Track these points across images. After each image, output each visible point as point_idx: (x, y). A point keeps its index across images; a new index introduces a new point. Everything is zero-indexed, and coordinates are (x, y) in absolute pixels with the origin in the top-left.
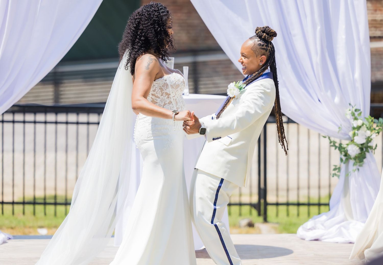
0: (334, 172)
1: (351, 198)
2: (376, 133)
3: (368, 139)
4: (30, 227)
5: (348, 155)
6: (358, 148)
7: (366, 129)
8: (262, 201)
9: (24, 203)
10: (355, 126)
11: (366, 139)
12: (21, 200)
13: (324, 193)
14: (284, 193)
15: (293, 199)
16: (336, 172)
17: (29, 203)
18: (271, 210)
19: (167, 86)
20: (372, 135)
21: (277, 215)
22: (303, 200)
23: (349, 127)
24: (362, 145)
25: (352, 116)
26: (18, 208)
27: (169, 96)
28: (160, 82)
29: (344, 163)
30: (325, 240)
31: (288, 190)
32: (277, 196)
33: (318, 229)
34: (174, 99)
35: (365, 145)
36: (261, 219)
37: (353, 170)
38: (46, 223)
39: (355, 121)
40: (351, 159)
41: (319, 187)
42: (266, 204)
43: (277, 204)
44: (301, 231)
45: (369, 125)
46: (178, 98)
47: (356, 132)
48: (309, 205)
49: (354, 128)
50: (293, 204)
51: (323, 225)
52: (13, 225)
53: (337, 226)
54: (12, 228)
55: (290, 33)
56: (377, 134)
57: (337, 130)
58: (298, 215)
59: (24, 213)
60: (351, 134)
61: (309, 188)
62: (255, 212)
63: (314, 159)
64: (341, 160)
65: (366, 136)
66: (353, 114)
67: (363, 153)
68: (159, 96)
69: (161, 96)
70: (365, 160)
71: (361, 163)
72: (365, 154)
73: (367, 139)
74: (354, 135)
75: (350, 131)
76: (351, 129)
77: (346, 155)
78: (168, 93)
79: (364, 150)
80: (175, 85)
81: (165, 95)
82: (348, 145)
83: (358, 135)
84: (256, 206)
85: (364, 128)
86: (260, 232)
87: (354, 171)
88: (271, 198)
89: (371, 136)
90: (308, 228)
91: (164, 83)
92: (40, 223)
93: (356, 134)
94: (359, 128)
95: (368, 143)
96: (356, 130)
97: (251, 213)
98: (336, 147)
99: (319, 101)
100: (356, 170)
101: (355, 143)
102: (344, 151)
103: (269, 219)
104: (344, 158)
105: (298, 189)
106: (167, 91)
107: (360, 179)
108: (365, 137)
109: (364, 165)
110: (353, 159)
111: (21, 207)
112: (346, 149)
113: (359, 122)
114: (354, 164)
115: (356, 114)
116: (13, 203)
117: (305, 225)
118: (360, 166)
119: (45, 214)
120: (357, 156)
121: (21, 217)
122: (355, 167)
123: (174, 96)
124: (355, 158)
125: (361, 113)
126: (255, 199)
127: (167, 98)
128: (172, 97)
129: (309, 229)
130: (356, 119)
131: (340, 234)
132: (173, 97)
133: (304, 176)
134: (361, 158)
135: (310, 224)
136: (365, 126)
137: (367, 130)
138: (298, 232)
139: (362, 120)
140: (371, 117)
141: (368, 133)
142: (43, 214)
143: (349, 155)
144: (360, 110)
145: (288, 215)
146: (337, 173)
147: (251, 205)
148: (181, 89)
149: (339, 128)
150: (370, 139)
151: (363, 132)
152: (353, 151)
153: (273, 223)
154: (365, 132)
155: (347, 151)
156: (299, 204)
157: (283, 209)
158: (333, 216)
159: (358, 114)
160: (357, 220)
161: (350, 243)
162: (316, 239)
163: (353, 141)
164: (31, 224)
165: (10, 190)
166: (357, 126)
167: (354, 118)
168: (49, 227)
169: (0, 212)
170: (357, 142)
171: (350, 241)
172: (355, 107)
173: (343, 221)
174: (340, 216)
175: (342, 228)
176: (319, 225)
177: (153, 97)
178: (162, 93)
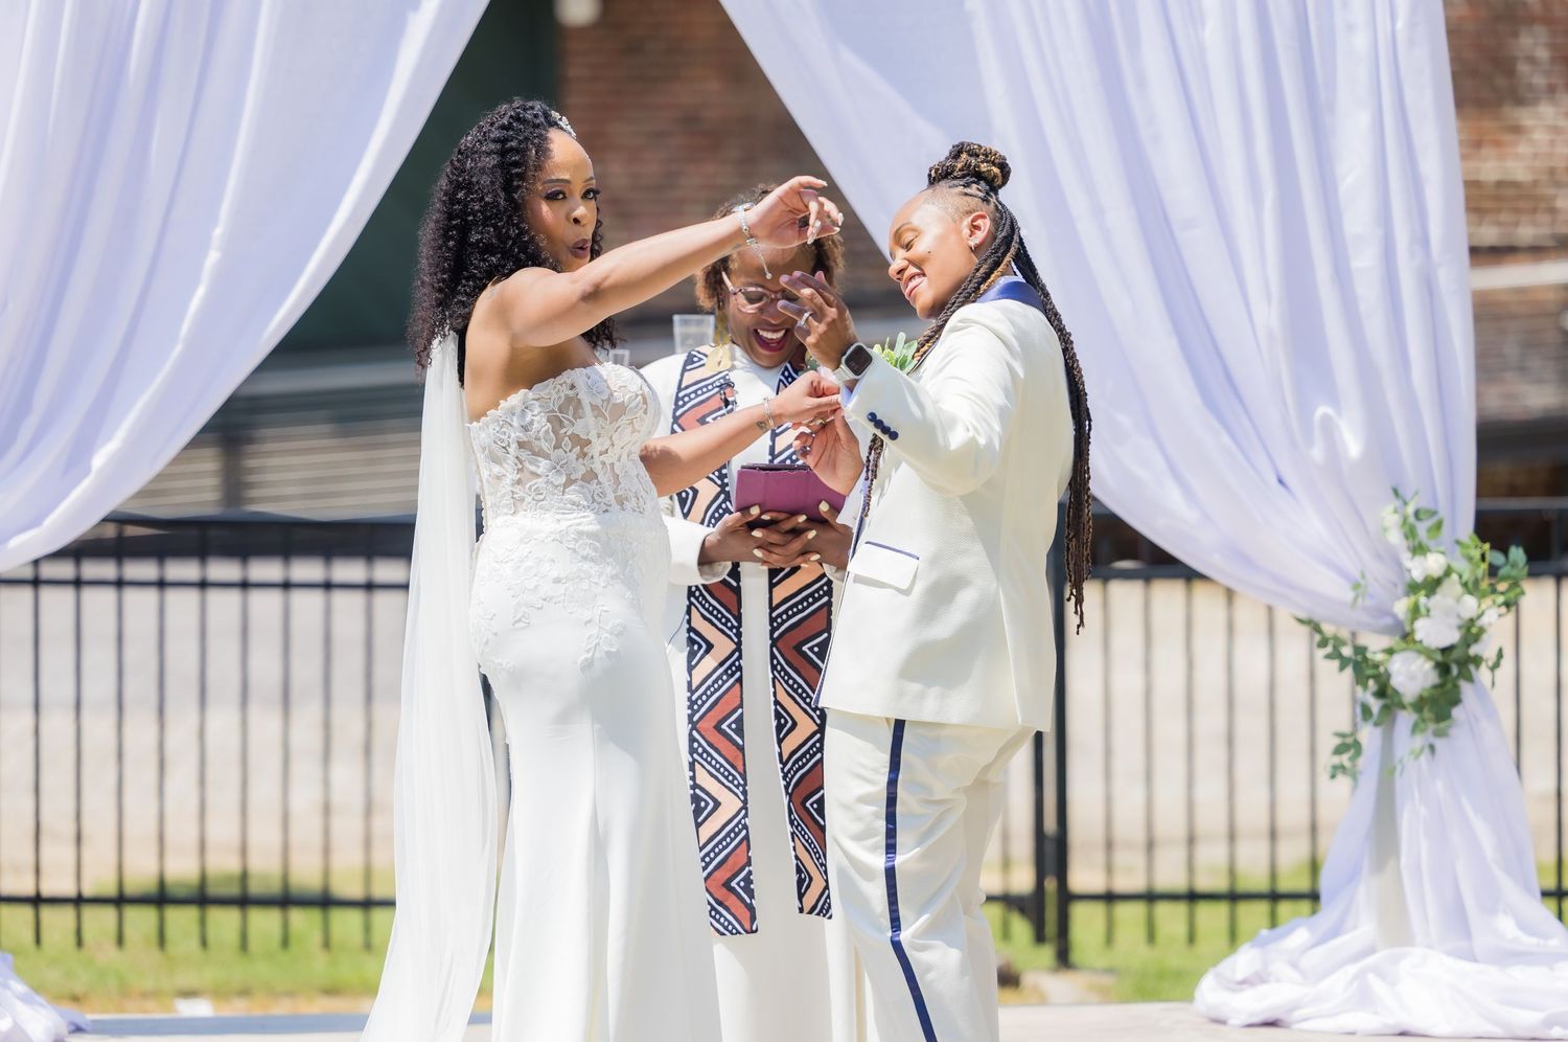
0: (1336, 760)
1: (1404, 860)
2: (1499, 606)
3: (1469, 629)
4: (145, 995)
5: (1389, 692)
6: (1429, 665)
7: (1459, 589)
8: (1051, 885)
9: (120, 900)
10: (1418, 575)
11: (1460, 627)
12: (110, 889)
13: (1293, 854)
14: (1137, 859)
15: (1170, 877)
16: (1345, 759)
17: (142, 900)
18: (1086, 922)
19: (576, 410)
20: (1483, 613)
21: (1110, 938)
22: (1210, 879)
23: (1395, 585)
24: (1445, 651)
25: (1406, 537)
26: (100, 921)
27: (585, 449)
28: (549, 394)
29: (1376, 724)
30: (1305, 1025)
31: (1150, 846)
32: (1109, 869)
33: (1278, 981)
34: (604, 463)
35: (1455, 654)
36: (1047, 953)
37: (1412, 752)
38: (208, 976)
39: (1418, 559)
40: (1403, 707)
41: (1273, 835)
42: (1067, 898)
43: (1110, 898)
44: (1210, 992)
45: (1473, 572)
46: (619, 460)
47: (1422, 600)
48: (1233, 897)
49: (1413, 588)
50: (1173, 897)
51: (1294, 965)
52: (79, 988)
53: (1352, 969)
54: (75, 999)
56: (1503, 609)
57: (1349, 595)
58: (1191, 938)
59: (120, 940)
60: (1401, 607)
61: (1232, 836)
62: (1021, 928)
63: (1252, 726)
64: (1366, 711)
65: (1459, 616)
66: (1410, 533)
67: (1449, 686)
68: (545, 449)
69: (555, 448)
70: (1456, 712)
71: (1442, 725)
72: (1456, 687)
73: (1464, 631)
74: (1415, 612)
75: (1398, 599)
76: (1400, 590)
77: (1383, 692)
78: (582, 436)
79: (1455, 670)
80: (610, 405)
81: (570, 447)
82: (1390, 652)
83: (1432, 613)
84: (1028, 906)
85: (1453, 586)
86: (1043, 1000)
87: (1417, 757)
88: (1084, 876)
89: (1480, 616)
90: (1239, 976)
91: (567, 397)
92: (185, 979)
93: (1423, 610)
94: (1432, 585)
95: (1468, 646)
96: (1423, 592)
97: (1006, 934)
98: (1344, 662)
99: (1281, 482)
100: (1422, 750)
101: (1418, 646)
102: (1376, 677)
103: (1077, 955)
104: (1375, 705)
105: (1191, 840)
106: (579, 428)
107: (1439, 785)
108: (1455, 622)
109: (1453, 731)
110: (1410, 709)
111: (108, 914)
112: (1382, 669)
113: (1434, 564)
114: (1415, 729)
115: (1422, 528)
116: (79, 901)
117: (1225, 966)
118: (1439, 734)
119: (204, 943)
120: (1425, 694)
121: (109, 954)
122: (1419, 741)
123: (606, 451)
124: (1420, 704)
125: (1439, 526)
126: (1023, 880)
127: (577, 459)
128: (596, 455)
129: (1243, 982)
130: (1419, 549)
131: (1364, 998)
132: (601, 455)
133: (1211, 792)
134: (1440, 704)
135: (1245, 960)
136: (1455, 577)
137: (1463, 594)
138: (1197, 995)
139: (1443, 553)
140: (1479, 543)
141: (1470, 604)
142: (194, 943)
143: (1396, 692)
144: (1434, 513)
145: (1151, 936)
146: (1347, 764)
147: (1008, 901)
148: (632, 423)
149: (1356, 586)
150: (1474, 630)
151: (1450, 601)
152: (1411, 675)
153: (1094, 970)
154: (1458, 600)
155: (1388, 676)
156: (1192, 897)
157: (1130, 915)
158: (1336, 931)
159: (1429, 530)
160: (1429, 946)
161: (1403, 1034)
162: (1271, 1020)
163: (1409, 638)
164: (148, 984)
165: (67, 854)
166: (1426, 579)
167: (1411, 545)
168: (219, 994)
169: (28, 936)
170: (1426, 643)
171: (1404, 1027)
172: (1416, 499)
173: (1370, 951)
174: (1364, 929)
175: (1371, 978)
176: (1280, 967)
177: (524, 454)
178: (557, 439)
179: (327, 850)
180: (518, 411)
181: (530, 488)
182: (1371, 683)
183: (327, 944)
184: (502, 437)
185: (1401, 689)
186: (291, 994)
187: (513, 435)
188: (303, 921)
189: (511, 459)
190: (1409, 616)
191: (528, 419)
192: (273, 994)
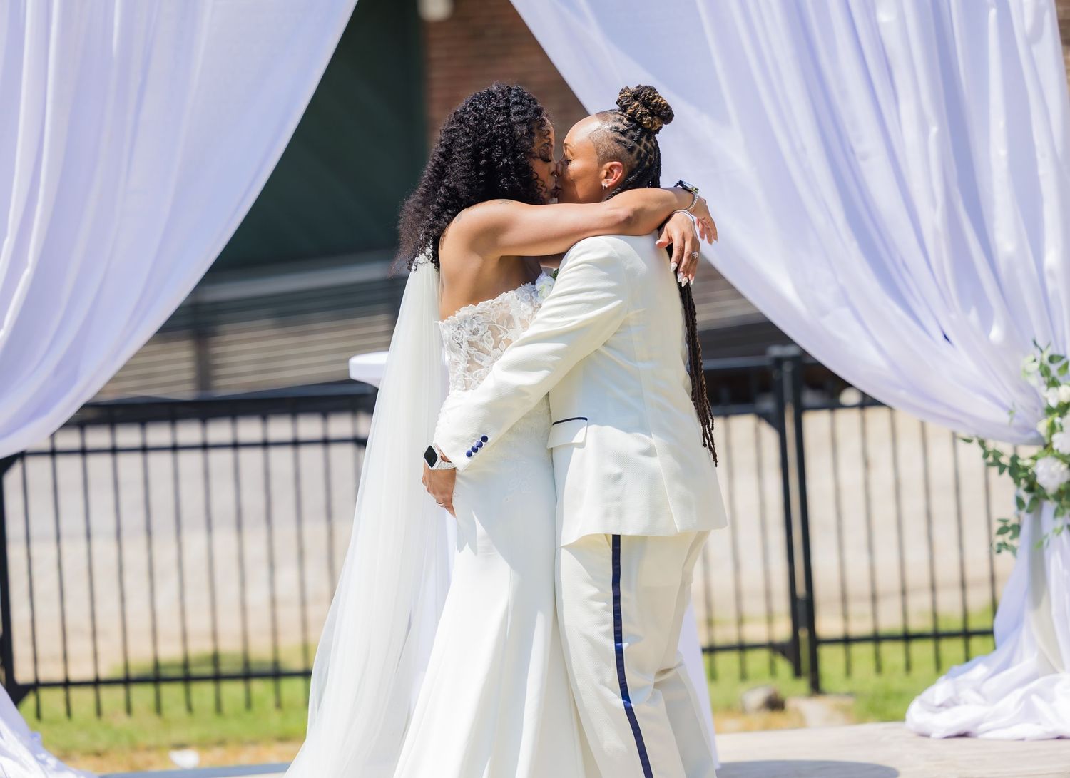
0: (1000, 539)
1: (1055, 609)
4: (149, 749)
5: (1036, 487)
6: (1063, 467)
8: (803, 634)
9: (127, 681)
10: (1053, 403)
12: (118, 673)
13: (979, 598)
14: (866, 608)
15: (890, 621)
16: (1006, 538)
17: (142, 680)
18: (831, 659)
21: (848, 671)
22: (920, 623)
23: (1036, 410)
25: (1042, 375)
26: (113, 697)
28: (490, 310)
29: (1029, 512)
30: (988, 735)
31: (874, 598)
32: (845, 616)
33: (966, 703)
36: (803, 685)
37: (1055, 530)
38: (194, 732)
39: (1053, 390)
40: (1047, 498)
41: (963, 585)
42: (815, 642)
43: (847, 641)
44: (917, 714)
47: (1057, 420)
48: (937, 636)
49: (1050, 411)
50: (892, 638)
51: (978, 691)
52: (100, 746)
53: (1020, 692)
54: (98, 754)
55: (852, 151)
57: (1004, 418)
58: (908, 667)
59: (129, 710)
60: (1043, 427)
61: (933, 588)
62: (784, 667)
63: (943, 505)
64: (1020, 503)
66: (1045, 371)
68: (487, 348)
69: (494, 348)
74: (1052, 428)
75: (1040, 420)
76: (1040, 413)
77: (1032, 488)
81: (505, 347)
82: (1035, 458)
83: (1065, 429)
84: (788, 650)
86: (801, 723)
87: (1059, 533)
88: (828, 624)
90: (938, 702)
92: (178, 735)
93: (1058, 427)
94: (1064, 409)
96: (1057, 414)
97: (773, 671)
98: (1002, 468)
99: (946, 338)
100: (1062, 529)
101: (1056, 453)
102: (1027, 478)
103: (826, 683)
104: (1027, 498)
105: (904, 592)
106: (511, 335)
110: (1052, 499)
111: (119, 692)
112: (1030, 472)
113: (1064, 393)
114: (1057, 514)
115: (1054, 368)
116: (97, 683)
117: (927, 695)
119: (190, 708)
120: (1063, 488)
121: (122, 721)
122: (1060, 522)
124: (1059, 496)
125: (1066, 366)
126: (782, 630)
129: (941, 706)
130: (1053, 383)
131: (1029, 713)
133: (917, 555)
135: (941, 690)
138: (908, 716)
142: (183, 709)
143: (1041, 488)
144: (1062, 358)
145: (879, 668)
146: (1009, 542)
147: (774, 647)
149: (1011, 412)
152: (1052, 475)
153: (838, 694)
155: (1035, 475)
156: (907, 637)
157: (863, 653)
158: (1007, 665)
159: (1059, 370)
161: (1060, 738)
162: (962, 733)
163: (1049, 448)
164: (151, 741)
165: (87, 645)
166: (1059, 405)
167: (1047, 381)
168: (203, 745)
169: (62, 709)
170: (1061, 451)
171: (1060, 733)
172: (1050, 349)
173: (1034, 677)
174: (1027, 662)
175: (1034, 698)
176: (967, 693)
177: (473, 351)
178: (495, 341)
179: (275, 633)
180: (468, 320)
181: (476, 375)
182: (1023, 482)
183: (279, 705)
184: (458, 336)
185: (1044, 485)
186: (254, 742)
187: (465, 336)
188: (261, 688)
189: (463, 351)
190: (1049, 432)
191: (475, 326)
192: (242, 743)
